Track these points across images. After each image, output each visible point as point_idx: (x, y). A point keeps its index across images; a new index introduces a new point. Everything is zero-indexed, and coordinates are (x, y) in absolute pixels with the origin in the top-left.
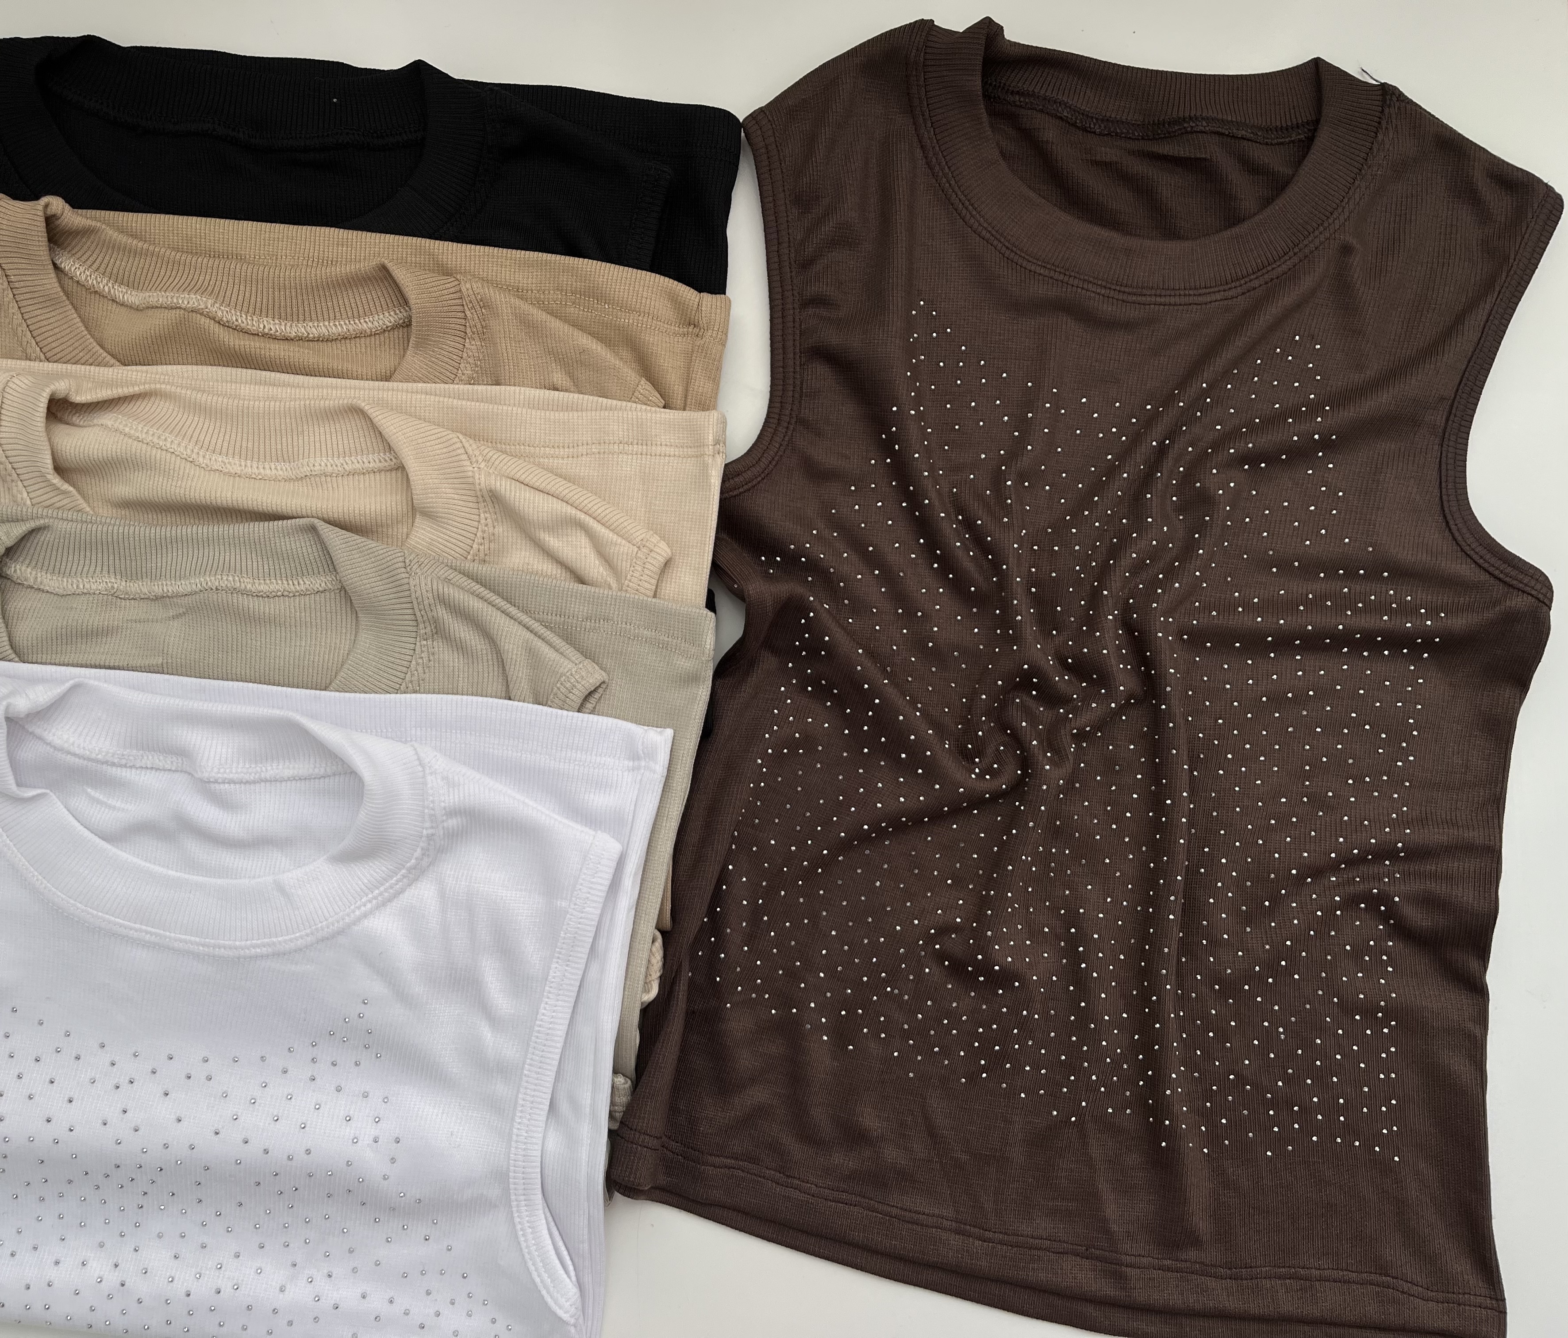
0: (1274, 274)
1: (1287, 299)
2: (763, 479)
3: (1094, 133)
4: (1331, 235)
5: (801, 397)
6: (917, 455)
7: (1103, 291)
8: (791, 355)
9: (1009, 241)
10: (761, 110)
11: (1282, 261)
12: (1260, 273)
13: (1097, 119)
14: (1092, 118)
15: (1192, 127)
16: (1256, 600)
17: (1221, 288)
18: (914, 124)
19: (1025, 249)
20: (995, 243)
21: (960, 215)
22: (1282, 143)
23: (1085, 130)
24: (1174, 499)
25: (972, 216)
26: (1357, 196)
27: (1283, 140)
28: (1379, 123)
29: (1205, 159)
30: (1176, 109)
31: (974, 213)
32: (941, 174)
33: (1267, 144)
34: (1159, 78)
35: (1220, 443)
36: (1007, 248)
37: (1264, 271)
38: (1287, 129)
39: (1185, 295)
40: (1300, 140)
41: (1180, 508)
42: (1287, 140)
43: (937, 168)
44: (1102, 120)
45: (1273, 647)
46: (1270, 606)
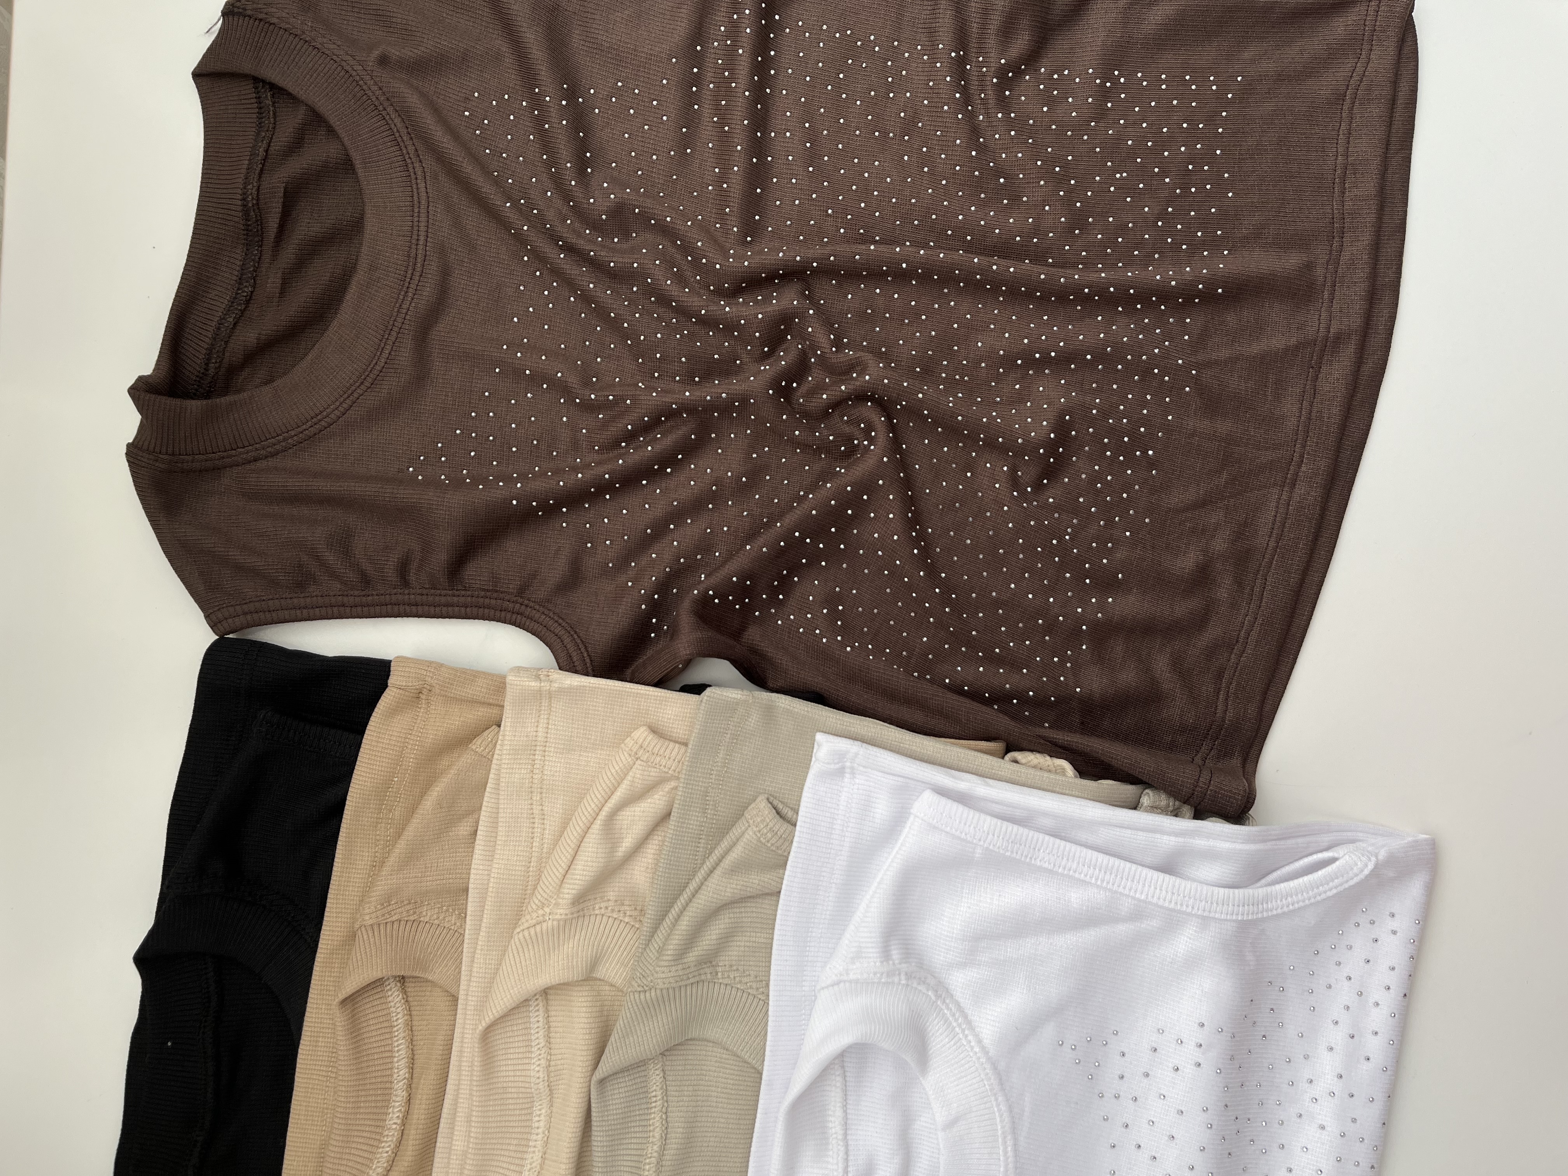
0: (404, 131)
1: (428, 120)
2: (576, 632)
3: (252, 292)
4: (368, 74)
5: (497, 591)
6: (561, 483)
7: (410, 295)
8: (455, 599)
9: (355, 382)
10: (207, 617)
11: (390, 122)
12: (402, 144)
13: (238, 289)
14: (237, 294)
15: (253, 198)
16: (717, 170)
17: (414, 182)
18: (231, 467)
19: (364, 367)
20: (356, 395)
21: (326, 428)
22: (274, 114)
23: (248, 302)
24: (616, 240)
25: (327, 416)
26: (332, 46)
27: (271, 113)
28: (261, 20)
29: (285, 188)
30: (233, 213)
31: (325, 413)
32: (284, 444)
33: (274, 128)
34: (202, 227)
35: (566, 195)
36: (362, 383)
37: (399, 139)
38: (261, 108)
39: (419, 217)
40: (273, 96)
41: (625, 235)
42: (271, 109)
43: (278, 447)
44: (240, 284)
45: (761, 157)
46: (723, 157)
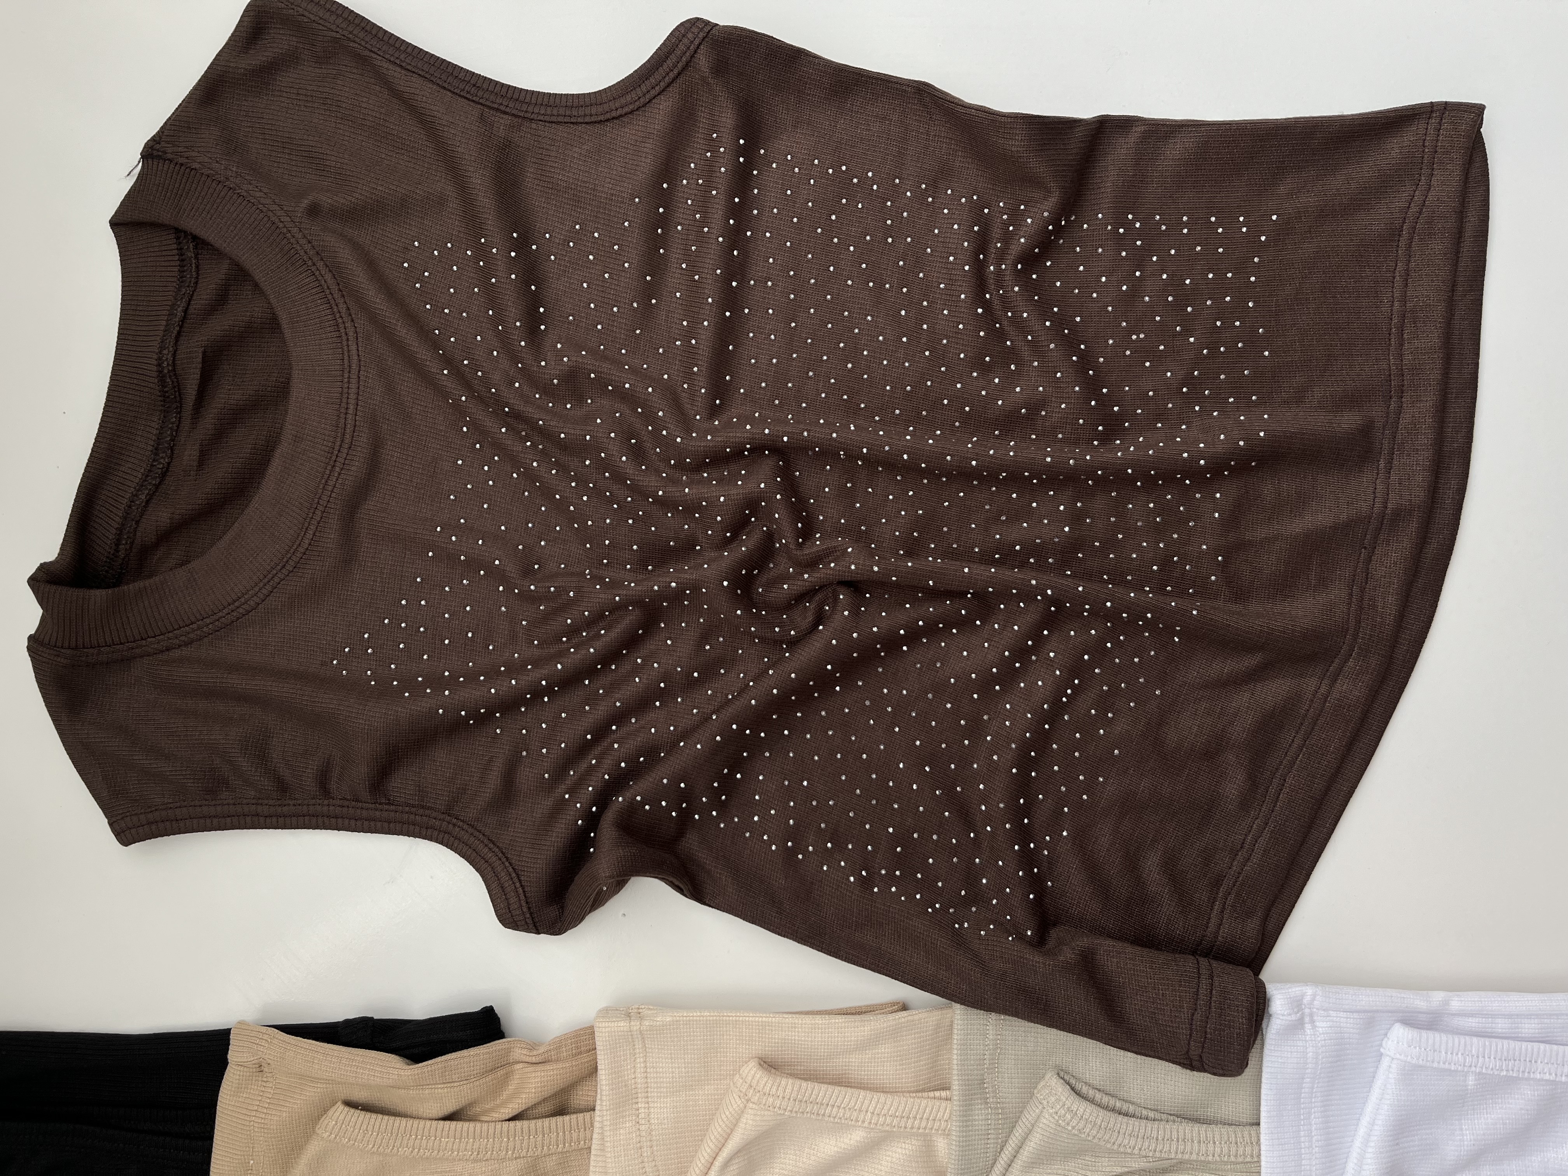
0: (334, 288)
1: (360, 277)
2: (507, 859)
3: (169, 464)
4: (296, 226)
5: (423, 807)
6: (493, 691)
7: (337, 469)
8: (378, 813)
9: (277, 565)
10: (111, 824)
11: (320, 278)
12: (332, 302)
13: (154, 460)
14: (152, 465)
15: (168, 365)
16: (685, 323)
17: (345, 343)
18: (142, 657)
19: (287, 548)
20: (276, 580)
21: (244, 615)
22: (197, 267)
23: (164, 475)
24: (569, 406)
25: (246, 602)
26: (258, 194)
27: (194, 265)
28: (182, 165)
29: (204, 353)
30: (147, 379)
31: (243, 600)
32: (199, 632)
33: (196, 283)
34: (116, 394)
35: (514, 356)
36: (284, 567)
37: (330, 297)
38: (183, 260)
39: (349, 382)
40: (196, 247)
41: (579, 400)
42: (194, 261)
43: (191, 636)
44: (156, 454)
45: (736, 310)
46: (691, 307)
